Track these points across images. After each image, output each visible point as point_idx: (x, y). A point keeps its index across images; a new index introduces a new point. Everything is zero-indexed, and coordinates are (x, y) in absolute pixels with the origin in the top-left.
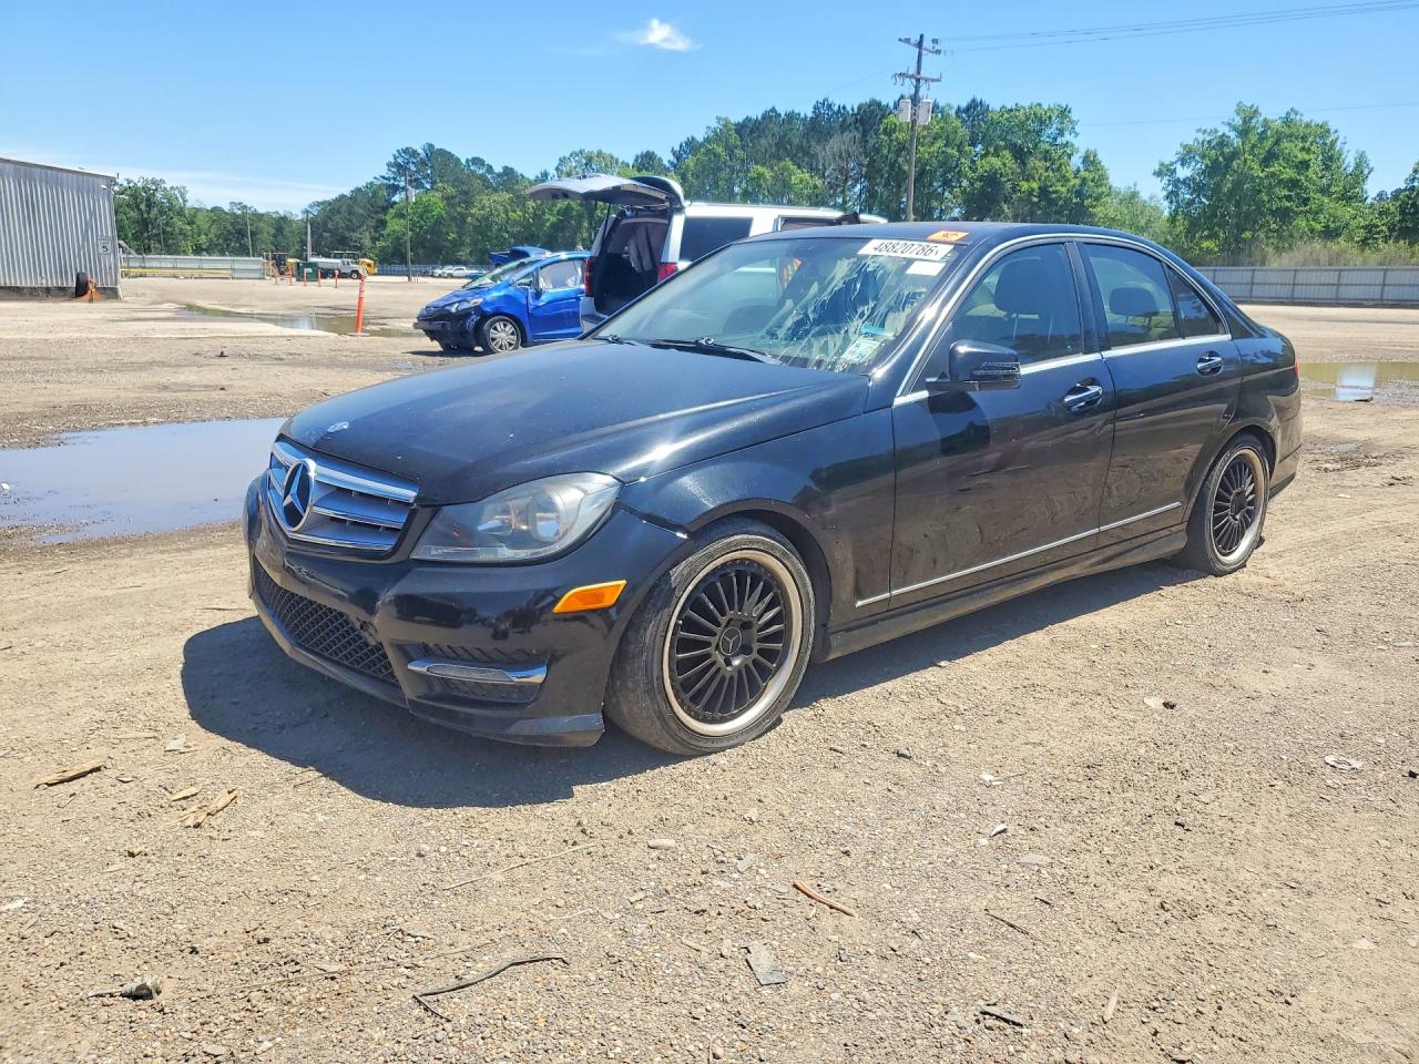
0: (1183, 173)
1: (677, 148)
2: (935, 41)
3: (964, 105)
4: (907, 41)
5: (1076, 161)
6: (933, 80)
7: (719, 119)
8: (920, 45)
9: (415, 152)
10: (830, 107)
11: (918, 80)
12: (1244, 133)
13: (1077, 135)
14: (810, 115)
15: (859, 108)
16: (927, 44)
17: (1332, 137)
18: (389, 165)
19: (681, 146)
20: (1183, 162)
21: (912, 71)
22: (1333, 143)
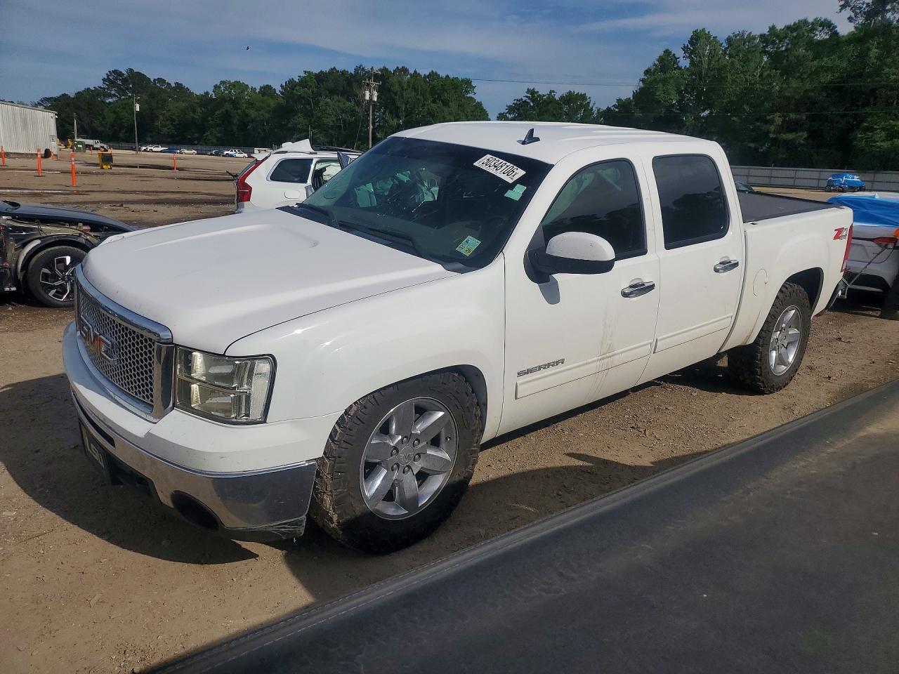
1: (284, 84)
3: (427, 74)
7: (305, 72)
9: (121, 72)
12: (532, 100)
13: (474, 93)
17: (588, 101)
18: (104, 80)
22: (589, 103)
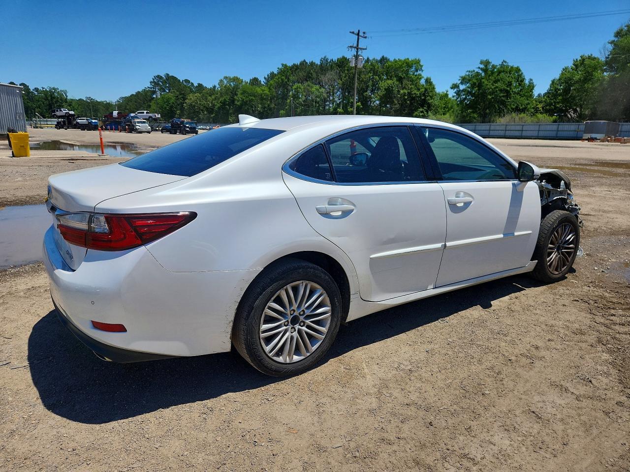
0: (462, 87)
1: (266, 77)
2: (364, 33)
3: (379, 59)
4: (353, 33)
5: (423, 82)
6: (364, 49)
7: (283, 65)
8: (358, 34)
9: (161, 77)
10: (327, 61)
11: (357, 49)
12: (485, 70)
13: (422, 71)
14: (319, 63)
15: (337, 60)
16: (360, 34)
17: (521, 72)
18: (151, 82)
19: (268, 76)
20: (462, 83)
21: (355, 45)
22: (521, 74)
